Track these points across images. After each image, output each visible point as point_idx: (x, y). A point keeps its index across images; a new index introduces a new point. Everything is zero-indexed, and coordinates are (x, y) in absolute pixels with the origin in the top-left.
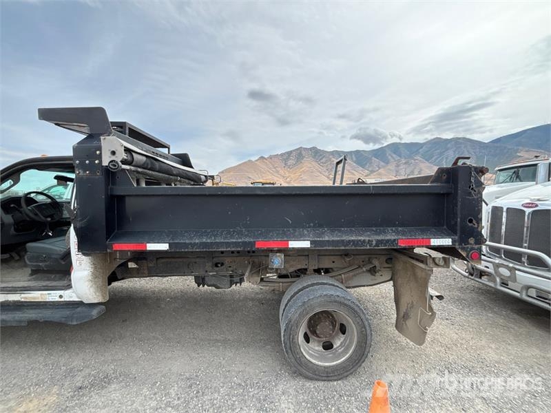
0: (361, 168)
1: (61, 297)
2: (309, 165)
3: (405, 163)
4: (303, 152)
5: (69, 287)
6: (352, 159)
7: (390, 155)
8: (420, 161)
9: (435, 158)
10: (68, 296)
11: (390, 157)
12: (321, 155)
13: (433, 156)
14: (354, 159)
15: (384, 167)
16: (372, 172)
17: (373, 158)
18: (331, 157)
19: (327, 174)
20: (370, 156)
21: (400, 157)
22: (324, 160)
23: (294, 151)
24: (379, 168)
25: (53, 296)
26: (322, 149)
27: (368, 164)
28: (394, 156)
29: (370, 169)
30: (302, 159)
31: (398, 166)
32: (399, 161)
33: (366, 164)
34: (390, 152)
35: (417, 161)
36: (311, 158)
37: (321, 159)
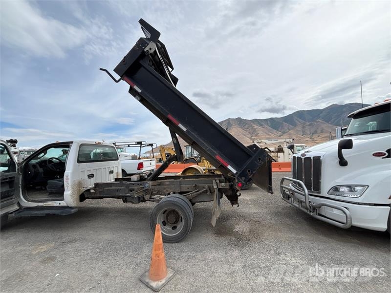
0: (275, 131)
1: (60, 204)
2: (236, 131)
3: (309, 125)
4: (231, 122)
5: (63, 200)
6: (268, 124)
7: (297, 120)
8: (321, 122)
9: (333, 120)
10: (63, 203)
11: (297, 121)
12: (244, 123)
13: (332, 119)
14: (270, 124)
15: (292, 129)
16: (284, 133)
17: (284, 123)
18: (252, 123)
19: (249, 136)
20: (281, 122)
21: (305, 121)
22: (247, 126)
23: (224, 121)
24: (289, 130)
25: (56, 204)
26: (245, 119)
27: (280, 128)
28: (300, 120)
29: (282, 131)
30: (231, 126)
31: (303, 127)
32: (304, 124)
33: (279, 127)
34: (296, 118)
35: (318, 123)
36: (237, 125)
37: (245, 126)
